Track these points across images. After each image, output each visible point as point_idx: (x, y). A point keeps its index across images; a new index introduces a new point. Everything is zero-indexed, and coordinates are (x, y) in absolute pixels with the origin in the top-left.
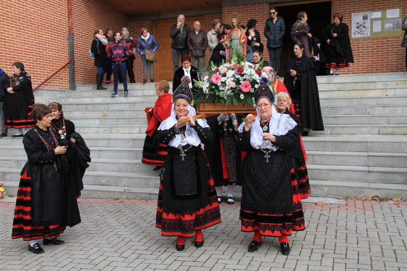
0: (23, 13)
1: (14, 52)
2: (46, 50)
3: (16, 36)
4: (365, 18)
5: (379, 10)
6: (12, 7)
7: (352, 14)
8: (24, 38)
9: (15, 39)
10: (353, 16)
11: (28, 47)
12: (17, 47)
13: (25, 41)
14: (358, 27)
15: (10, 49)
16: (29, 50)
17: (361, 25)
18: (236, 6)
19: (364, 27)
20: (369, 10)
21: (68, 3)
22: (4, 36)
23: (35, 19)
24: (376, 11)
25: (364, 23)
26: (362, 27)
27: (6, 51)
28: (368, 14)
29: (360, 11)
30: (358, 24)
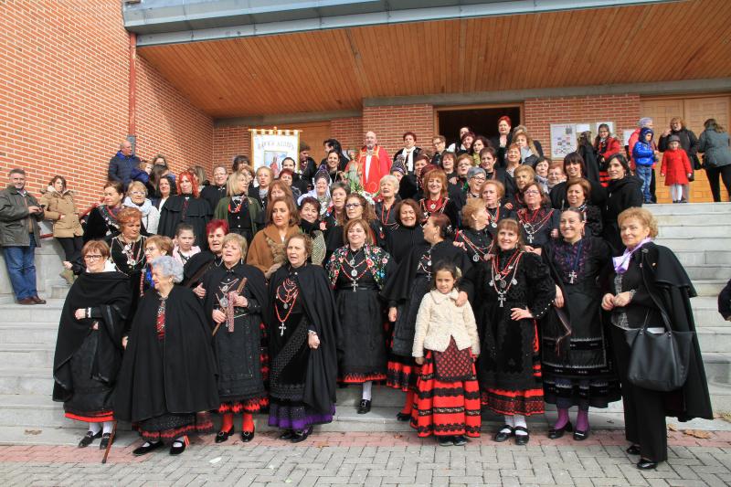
0: (60, 96)
1: (40, 158)
2: (93, 159)
3: (45, 131)
4: (569, 131)
5: (586, 121)
6: (42, 84)
7: (552, 126)
8: (58, 136)
9: (43, 136)
10: (552, 129)
11: (64, 151)
12: (45, 150)
13: (60, 141)
14: (560, 144)
15: (34, 152)
16: (65, 156)
17: (564, 141)
18: (383, 106)
19: (568, 144)
20: (573, 121)
21: (130, 89)
22: (24, 130)
23: (77, 108)
24: (583, 123)
25: (568, 138)
26: (564, 144)
27: (26, 155)
28: (572, 126)
29: (560, 122)
30: (559, 139)
